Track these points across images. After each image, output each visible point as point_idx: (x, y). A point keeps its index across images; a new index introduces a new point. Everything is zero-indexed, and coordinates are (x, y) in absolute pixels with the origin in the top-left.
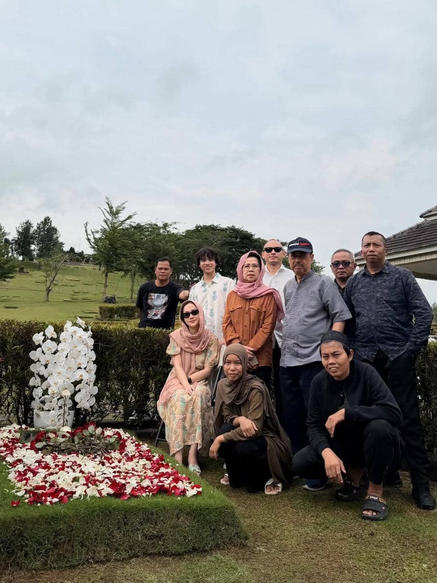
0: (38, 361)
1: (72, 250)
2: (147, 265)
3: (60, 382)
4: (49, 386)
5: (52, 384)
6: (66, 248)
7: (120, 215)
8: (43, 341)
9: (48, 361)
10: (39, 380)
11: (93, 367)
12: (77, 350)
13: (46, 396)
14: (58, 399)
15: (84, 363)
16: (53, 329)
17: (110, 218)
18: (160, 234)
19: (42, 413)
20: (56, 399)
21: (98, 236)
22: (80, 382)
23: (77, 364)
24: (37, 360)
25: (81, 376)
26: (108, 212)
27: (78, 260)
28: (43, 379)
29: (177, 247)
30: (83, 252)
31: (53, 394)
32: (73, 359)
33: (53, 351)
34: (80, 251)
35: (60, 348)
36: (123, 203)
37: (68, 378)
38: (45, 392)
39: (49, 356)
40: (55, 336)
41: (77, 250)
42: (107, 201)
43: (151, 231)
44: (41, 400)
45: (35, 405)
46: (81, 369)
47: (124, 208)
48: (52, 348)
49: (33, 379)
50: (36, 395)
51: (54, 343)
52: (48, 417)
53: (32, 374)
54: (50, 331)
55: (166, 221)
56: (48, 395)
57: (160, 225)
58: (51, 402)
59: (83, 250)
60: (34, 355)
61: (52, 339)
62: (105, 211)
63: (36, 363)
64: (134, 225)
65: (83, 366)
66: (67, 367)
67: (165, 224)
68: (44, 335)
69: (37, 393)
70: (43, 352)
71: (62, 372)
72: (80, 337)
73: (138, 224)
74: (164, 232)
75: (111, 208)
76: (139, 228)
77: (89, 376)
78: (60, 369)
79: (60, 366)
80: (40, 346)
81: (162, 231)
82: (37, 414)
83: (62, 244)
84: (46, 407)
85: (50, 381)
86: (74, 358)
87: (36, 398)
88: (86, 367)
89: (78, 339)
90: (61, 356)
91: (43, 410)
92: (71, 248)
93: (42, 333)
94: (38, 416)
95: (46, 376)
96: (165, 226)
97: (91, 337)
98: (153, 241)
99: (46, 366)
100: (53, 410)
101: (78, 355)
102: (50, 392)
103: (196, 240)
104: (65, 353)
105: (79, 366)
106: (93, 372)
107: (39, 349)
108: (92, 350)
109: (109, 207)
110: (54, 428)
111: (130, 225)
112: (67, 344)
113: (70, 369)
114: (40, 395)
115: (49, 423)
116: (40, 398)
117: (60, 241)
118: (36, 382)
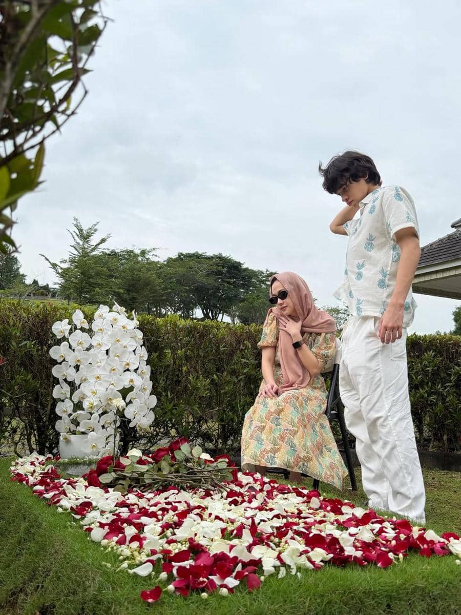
0: (64, 360)
1: (35, 282)
2: (126, 296)
3: (101, 389)
4: (83, 398)
5: (88, 394)
6: (29, 281)
7: (92, 238)
8: (70, 333)
9: (78, 361)
10: (67, 388)
11: (147, 370)
12: (121, 345)
13: (79, 412)
14: (100, 415)
15: (133, 363)
16: (82, 316)
17: (81, 243)
18: (138, 262)
19: (73, 438)
20: (96, 415)
21: (65, 266)
22: (131, 389)
23: (124, 364)
24: (62, 359)
25: (132, 381)
26: (78, 236)
27: (43, 294)
28: (73, 386)
29: (159, 276)
30: (48, 285)
31: (91, 407)
32: (116, 358)
33: (87, 346)
34: (45, 284)
35: (95, 341)
36: (95, 225)
37: (112, 384)
38: (78, 406)
39: (79, 355)
40: (86, 326)
41: (41, 283)
42: (75, 223)
43: (127, 259)
44: (71, 417)
45: (62, 426)
46: (130, 371)
47: (96, 230)
48: (83, 342)
49: (57, 387)
50: (65, 411)
51: (86, 335)
52: (86, 442)
53: (56, 381)
54: (78, 317)
55: (143, 248)
56: (83, 409)
57: (137, 252)
58: (90, 419)
59: (49, 284)
60: (55, 353)
61: (82, 330)
62: (74, 234)
63: (60, 363)
64: (108, 252)
65: (132, 368)
66: (109, 368)
67: (143, 251)
68: (70, 323)
69: (64, 409)
70: (70, 347)
71: (102, 376)
72: (124, 327)
73: (113, 251)
74: (142, 260)
75: (81, 230)
76: (113, 254)
77: (142, 382)
78: (99, 372)
79: (99, 367)
80: (64, 339)
81: (140, 259)
82: (65, 439)
83: (23, 276)
84: (81, 429)
85: (85, 389)
86: (118, 356)
87: (64, 416)
88: (137, 369)
89: (120, 330)
90: (98, 354)
91: (74, 433)
92: (35, 280)
93: (67, 321)
94: (68, 441)
95: (77, 383)
96: (143, 253)
97: (137, 328)
98: (132, 270)
99: (77, 368)
100: (93, 431)
101: (124, 352)
102: (86, 405)
103: (180, 269)
104: (104, 348)
105: (127, 367)
106: (148, 376)
107: (65, 343)
108: (141, 346)
109: (78, 230)
110: (98, 457)
111: (103, 252)
112: (106, 337)
113: (113, 372)
114: (70, 410)
115: (88, 450)
116: (70, 415)
117: (21, 273)
118: (63, 392)
